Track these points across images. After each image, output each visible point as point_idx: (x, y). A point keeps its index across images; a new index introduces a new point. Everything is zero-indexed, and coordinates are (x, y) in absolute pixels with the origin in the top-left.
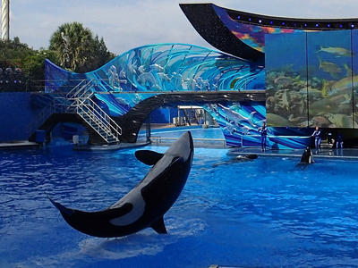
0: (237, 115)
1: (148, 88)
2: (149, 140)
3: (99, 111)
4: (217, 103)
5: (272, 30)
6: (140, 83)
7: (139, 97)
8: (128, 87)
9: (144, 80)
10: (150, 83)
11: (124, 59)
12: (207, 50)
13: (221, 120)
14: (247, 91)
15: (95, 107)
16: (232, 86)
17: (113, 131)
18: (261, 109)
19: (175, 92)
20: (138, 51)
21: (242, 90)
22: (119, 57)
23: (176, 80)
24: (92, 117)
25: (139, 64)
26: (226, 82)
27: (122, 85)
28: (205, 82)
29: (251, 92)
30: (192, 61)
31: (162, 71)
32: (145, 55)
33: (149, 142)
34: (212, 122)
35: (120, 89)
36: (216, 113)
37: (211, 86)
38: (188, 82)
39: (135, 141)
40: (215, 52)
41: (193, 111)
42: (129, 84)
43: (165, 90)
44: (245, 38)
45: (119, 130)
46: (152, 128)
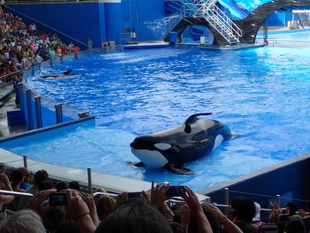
2: (266, 41)
3: (222, 15)
15: (219, 12)
17: (234, 33)
24: (216, 21)
33: (266, 44)
39: (254, 42)
41: (306, 16)
45: (240, 33)
46: (269, 31)
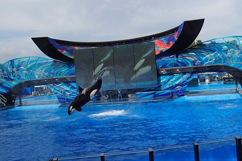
0: (63, 88)
1: (19, 79)
2: (20, 102)
4: (53, 83)
5: (77, 48)
6: (14, 76)
7: (14, 83)
8: (8, 79)
9: (16, 75)
10: (20, 76)
11: (6, 66)
12: (47, 59)
13: (55, 91)
14: (67, 77)
16: (60, 75)
17: (2, 101)
18: (74, 85)
19: (32, 80)
20: (12, 61)
21: (64, 77)
22: (2, 65)
23: (32, 74)
25: (13, 68)
26: (57, 73)
27: (5, 78)
28: (47, 74)
29: (68, 77)
30: (40, 65)
31: (25, 70)
32: (16, 63)
33: (21, 105)
34: (51, 92)
35: (4, 80)
36: (53, 88)
37: (50, 76)
38: (38, 74)
39: (14, 105)
40: (51, 60)
41: (41, 88)
42: (9, 77)
43: (27, 79)
44: (65, 53)
45: (5, 100)
46: (22, 98)
